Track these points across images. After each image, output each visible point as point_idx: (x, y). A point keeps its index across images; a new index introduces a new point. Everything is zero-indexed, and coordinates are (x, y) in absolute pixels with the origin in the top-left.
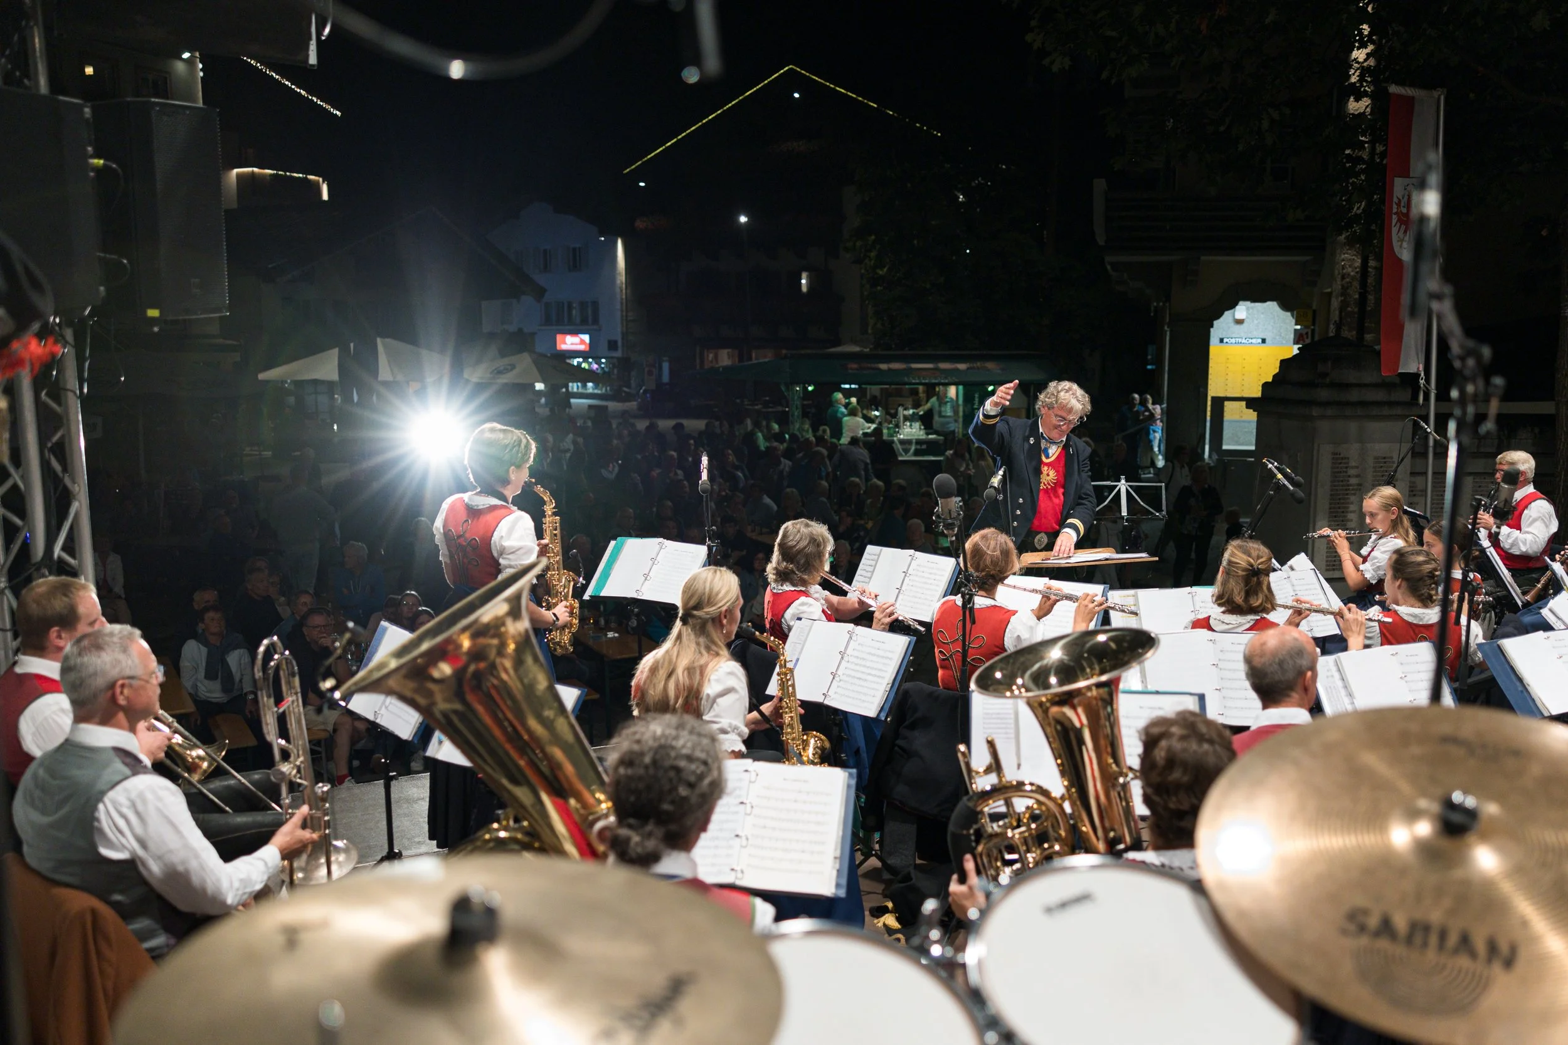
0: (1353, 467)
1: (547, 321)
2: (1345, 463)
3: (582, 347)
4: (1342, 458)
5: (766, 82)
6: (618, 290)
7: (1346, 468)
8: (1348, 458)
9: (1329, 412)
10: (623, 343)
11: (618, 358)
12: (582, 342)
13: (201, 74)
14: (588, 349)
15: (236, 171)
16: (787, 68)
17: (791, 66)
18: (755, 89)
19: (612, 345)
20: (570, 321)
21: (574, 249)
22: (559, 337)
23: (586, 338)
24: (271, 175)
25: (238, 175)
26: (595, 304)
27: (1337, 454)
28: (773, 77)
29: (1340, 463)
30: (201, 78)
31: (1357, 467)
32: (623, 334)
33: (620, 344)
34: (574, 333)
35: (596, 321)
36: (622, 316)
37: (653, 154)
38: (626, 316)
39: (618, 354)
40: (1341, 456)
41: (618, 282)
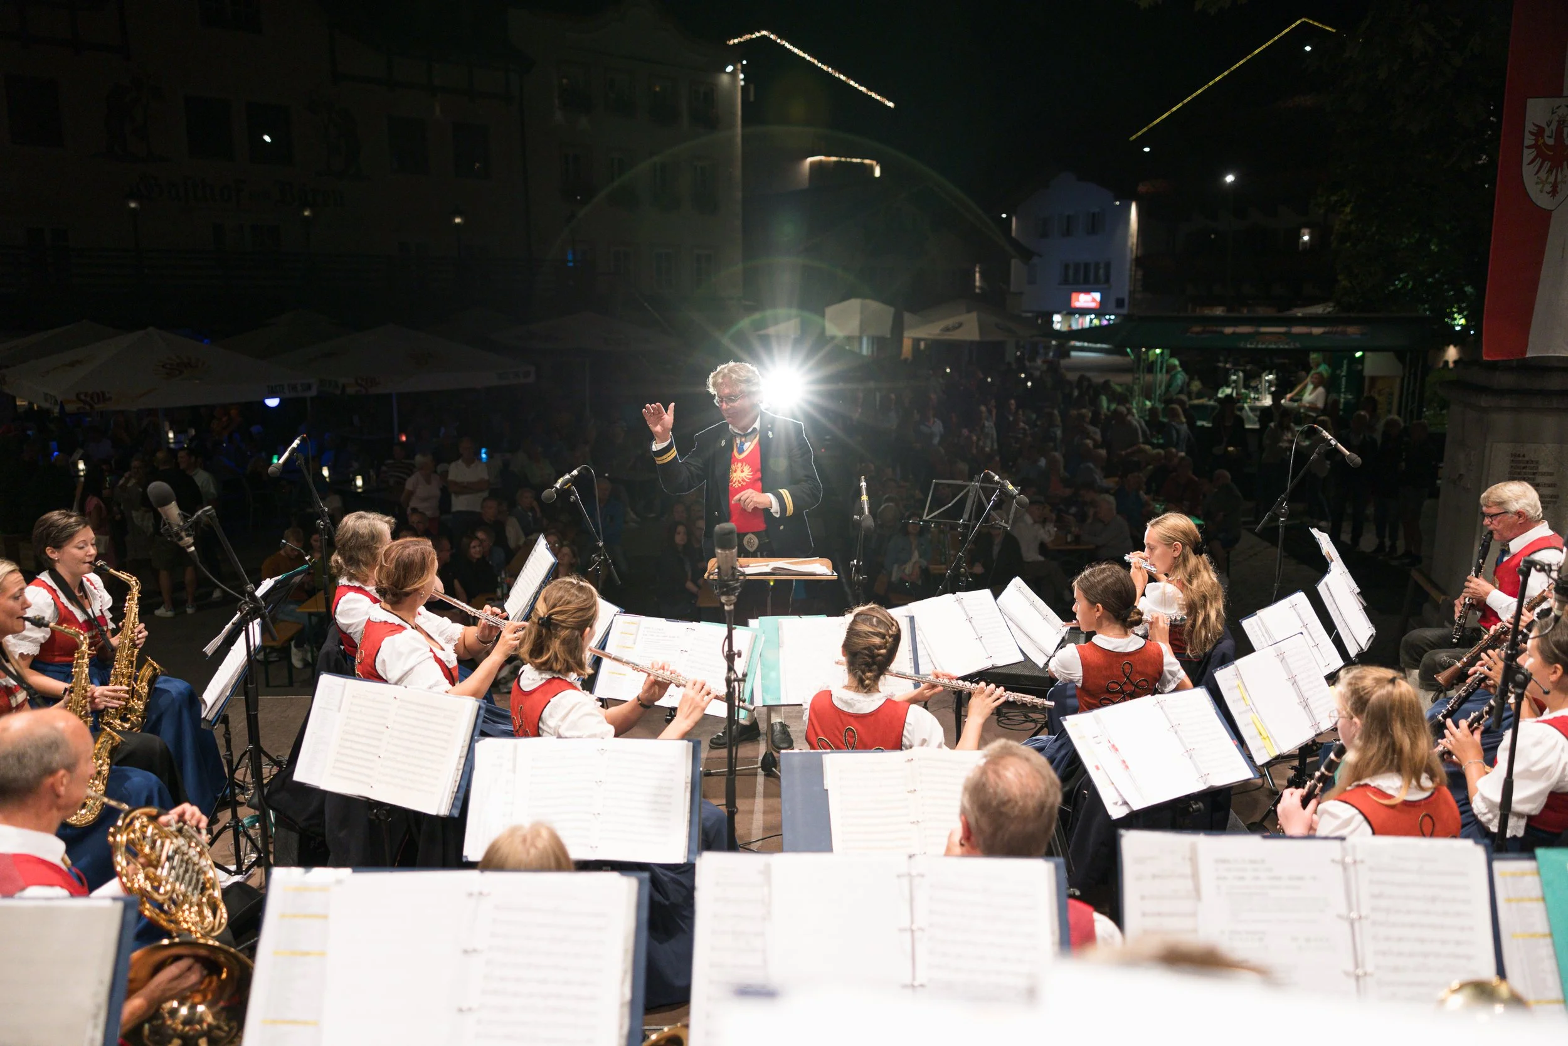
0: (1543, 474)
1: (1065, 281)
2: (1532, 468)
3: (1093, 305)
4: (1527, 462)
5: (1276, 38)
6: (1129, 252)
7: (1534, 474)
8: (1537, 462)
9: (1506, 402)
10: (1129, 303)
11: (1124, 315)
12: (1094, 300)
13: (742, 83)
14: (1098, 306)
15: (810, 160)
16: (1298, 22)
17: (1303, 20)
18: (1264, 46)
19: (1120, 303)
20: (1086, 281)
21: (1094, 214)
22: (1074, 296)
23: (1097, 296)
24: (835, 162)
25: (812, 164)
26: (1108, 266)
27: (1519, 456)
28: (1284, 33)
29: (1524, 468)
30: (742, 87)
31: (1551, 474)
32: (1130, 292)
33: (1126, 301)
34: (1087, 291)
35: (1107, 280)
36: (1131, 276)
37: (1158, 120)
38: (1135, 276)
39: (1125, 311)
40: (1526, 458)
41: (1130, 244)
